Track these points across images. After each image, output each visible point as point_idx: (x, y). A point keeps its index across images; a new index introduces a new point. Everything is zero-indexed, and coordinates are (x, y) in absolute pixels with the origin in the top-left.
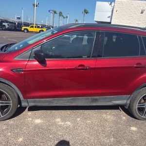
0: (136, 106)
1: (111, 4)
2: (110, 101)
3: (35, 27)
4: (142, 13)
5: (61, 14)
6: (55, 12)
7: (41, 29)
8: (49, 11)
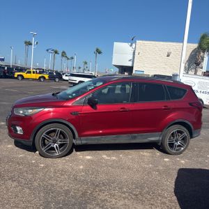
0: (167, 142)
1: (131, 45)
2: (146, 138)
3: (34, 72)
4: (168, 56)
5: (64, 54)
6: (56, 52)
7: (40, 75)
8: (47, 50)
